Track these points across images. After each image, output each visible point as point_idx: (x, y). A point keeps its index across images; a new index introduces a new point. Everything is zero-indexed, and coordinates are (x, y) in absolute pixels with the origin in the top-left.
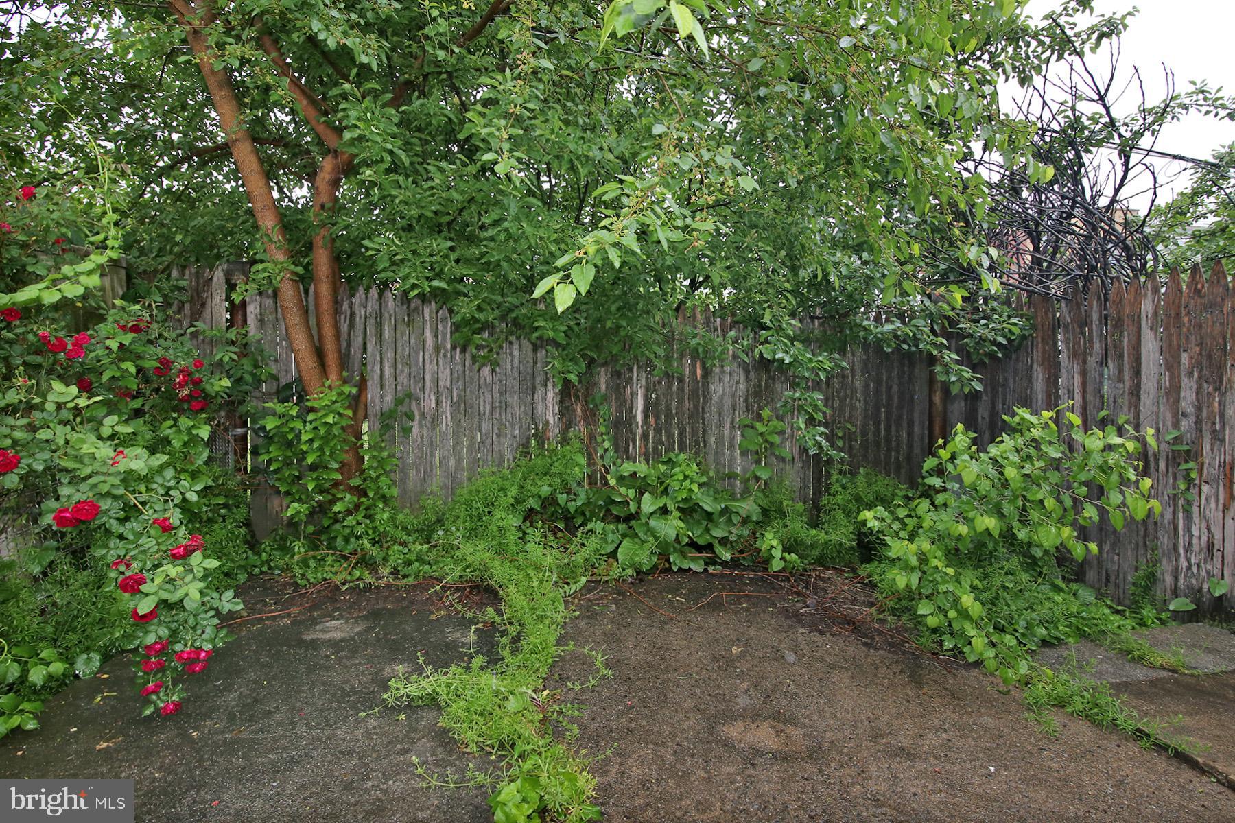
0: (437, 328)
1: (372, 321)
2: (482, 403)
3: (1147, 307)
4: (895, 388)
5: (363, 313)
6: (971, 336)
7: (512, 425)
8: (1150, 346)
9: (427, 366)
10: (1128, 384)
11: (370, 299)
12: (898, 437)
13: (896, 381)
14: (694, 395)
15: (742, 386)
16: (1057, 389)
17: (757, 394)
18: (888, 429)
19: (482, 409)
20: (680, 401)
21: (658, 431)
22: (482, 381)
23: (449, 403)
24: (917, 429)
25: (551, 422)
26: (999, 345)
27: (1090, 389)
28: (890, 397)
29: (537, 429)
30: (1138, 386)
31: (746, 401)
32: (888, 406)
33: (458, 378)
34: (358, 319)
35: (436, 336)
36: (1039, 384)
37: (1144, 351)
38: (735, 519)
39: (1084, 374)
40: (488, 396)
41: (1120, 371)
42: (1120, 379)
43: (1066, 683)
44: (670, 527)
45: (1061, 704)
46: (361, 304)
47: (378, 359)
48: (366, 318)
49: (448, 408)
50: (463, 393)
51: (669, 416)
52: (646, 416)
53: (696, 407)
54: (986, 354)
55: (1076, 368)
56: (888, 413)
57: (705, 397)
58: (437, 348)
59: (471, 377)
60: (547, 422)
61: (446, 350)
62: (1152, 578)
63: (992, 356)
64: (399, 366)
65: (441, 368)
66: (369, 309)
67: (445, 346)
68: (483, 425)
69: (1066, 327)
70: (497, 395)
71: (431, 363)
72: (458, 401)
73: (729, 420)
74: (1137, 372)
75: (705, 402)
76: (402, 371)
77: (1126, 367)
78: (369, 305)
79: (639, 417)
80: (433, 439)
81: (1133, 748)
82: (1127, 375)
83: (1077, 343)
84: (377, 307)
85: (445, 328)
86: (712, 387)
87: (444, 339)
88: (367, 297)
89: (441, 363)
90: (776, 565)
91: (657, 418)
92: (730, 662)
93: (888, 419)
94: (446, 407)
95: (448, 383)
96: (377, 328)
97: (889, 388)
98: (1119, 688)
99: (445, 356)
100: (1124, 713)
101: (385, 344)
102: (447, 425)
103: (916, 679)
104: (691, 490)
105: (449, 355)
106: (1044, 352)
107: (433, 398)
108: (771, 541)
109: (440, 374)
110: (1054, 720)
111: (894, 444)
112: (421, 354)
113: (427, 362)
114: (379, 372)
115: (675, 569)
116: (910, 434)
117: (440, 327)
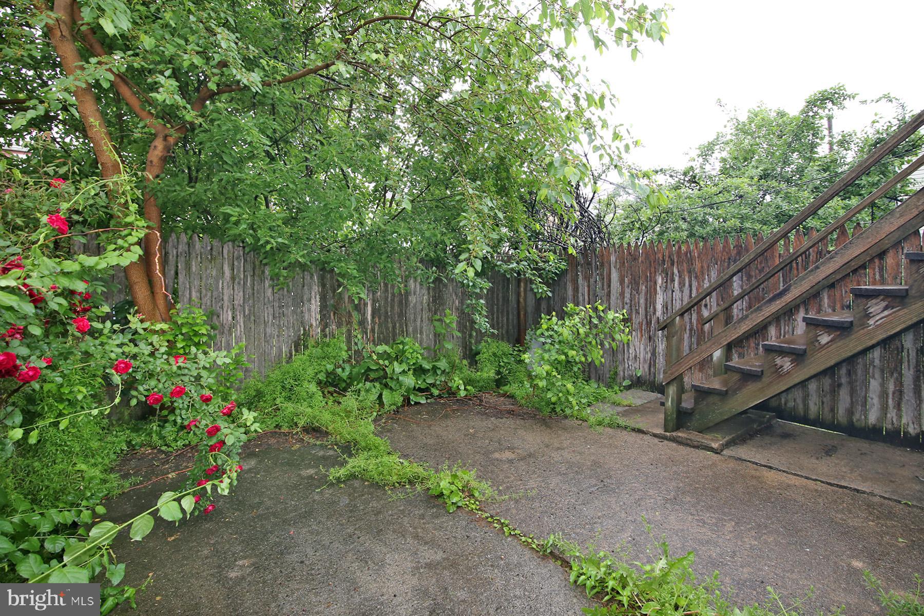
0: (233, 264)
1: (182, 259)
2: (266, 315)
3: (613, 258)
4: (501, 295)
5: (175, 253)
6: (544, 269)
7: (288, 328)
8: (615, 276)
9: (225, 291)
10: (606, 291)
11: (181, 243)
12: (502, 321)
13: (501, 291)
14: (400, 302)
15: (425, 297)
16: (578, 293)
17: (434, 301)
18: (498, 318)
19: (266, 318)
20: (392, 307)
21: (380, 325)
22: (266, 300)
23: (242, 316)
24: (511, 317)
25: (314, 325)
26: (555, 273)
27: (591, 293)
28: (498, 300)
29: (304, 330)
30: (610, 292)
31: (428, 305)
32: (497, 305)
33: (249, 298)
34: (171, 257)
35: (233, 270)
36: (570, 292)
37: (612, 277)
38: (439, 372)
39: (589, 286)
40: (271, 310)
41: (603, 285)
42: (603, 289)
43: (600, 417)
44: (410, 381)
45: (600, 424)
46: (174, 246)
47: (188, 286)
48: (177, 256)
49: (242, 319)
50: (252, 309)
51: (386, 316)
52: (373, 317)
53: (401, 310)
54: (551, 278)
55: (586, 284)
56: (498, 308)
57: (406, 304)
58: (233, 278)
59: (258, 297)
60: (312, 325)
61: (240, 279)
62: (616, 374)
63: (552, 278)
64: (204, 291)
65: (236, 291)
66: (180, 250)
67: (239, 276)
68: (267, 329)
69: (582, 265)
70: (277, 309)
71: (228, 289)
72: (249, 314)
73: (420, 317)
74: (609, 286)
75: (406, 307)
76: (206, 295)
77: (605, 284)
78: (180, 247)
79: (369, 318)
80: (230, 342)
81: (625, 432)
82: (605, 287)
83: (586, 273)
84: (187, 249)
85: (240, 263)
86: (410, 298)
87: (239, 271)
88: (178, 241)
89: (236, 288)
90: (463, 393)
91: (380, 318)
92: (473, 435)
93: (498, 311)
94: (240, 319)
95: (241, 302)
96: (186, 264)
97: (498, 295)
98: (618, 414)
99: (239, 283)
100: (622, 421)
101: (192, 276)
102: (241, 331)
103: (548, 426)
104: (417, 358)
105: (242, 282)
106: (572, 276)
107: (230, 313)
108: (457, 381)
109: (235, 296)
110: (600, 429)
111: (500, 325)
112: (221, 282)
113: (226, 288)
114: (188, 296)
115: (413, 403)
116: (508, 319)
117: (236, 263)
